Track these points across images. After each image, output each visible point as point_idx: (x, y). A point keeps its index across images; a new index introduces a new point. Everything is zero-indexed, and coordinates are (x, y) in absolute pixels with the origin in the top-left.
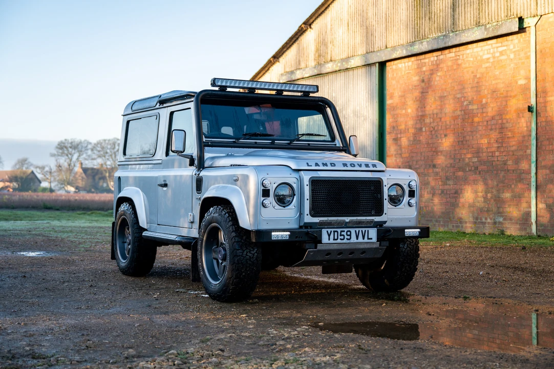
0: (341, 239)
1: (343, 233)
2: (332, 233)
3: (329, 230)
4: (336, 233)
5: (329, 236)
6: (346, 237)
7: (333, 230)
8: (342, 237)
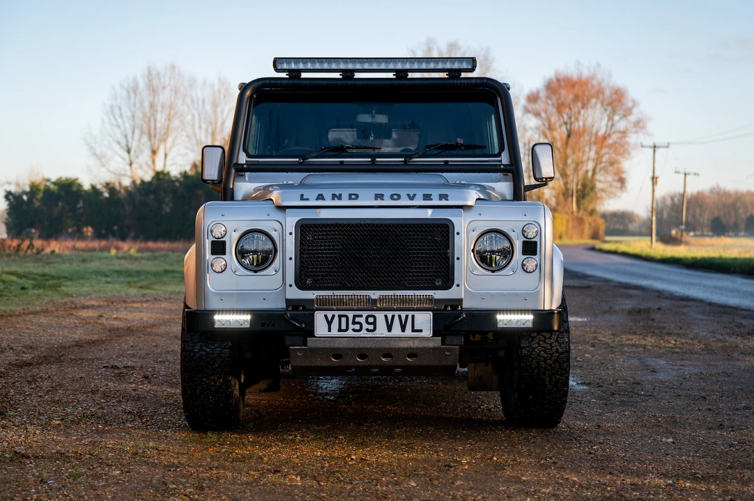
0: (354, 330)
1: (357, 320)
2: (336, 319)
3: (330, 314)
4: (344, 320)
5: (330, 323)
6: (365, 326)
7: (337, 313)
8: (357, 327)
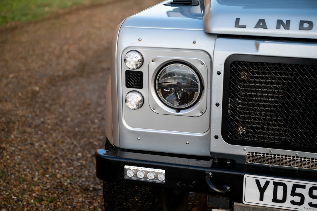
0: (293, 202)
1: (298, 190)
2: (271, 187)
3: (263, 180)
4: (280, 189)
5: (262, 190)
6: (308, 199)
7: (272, 180)
8: (298, 199)
